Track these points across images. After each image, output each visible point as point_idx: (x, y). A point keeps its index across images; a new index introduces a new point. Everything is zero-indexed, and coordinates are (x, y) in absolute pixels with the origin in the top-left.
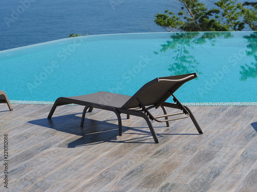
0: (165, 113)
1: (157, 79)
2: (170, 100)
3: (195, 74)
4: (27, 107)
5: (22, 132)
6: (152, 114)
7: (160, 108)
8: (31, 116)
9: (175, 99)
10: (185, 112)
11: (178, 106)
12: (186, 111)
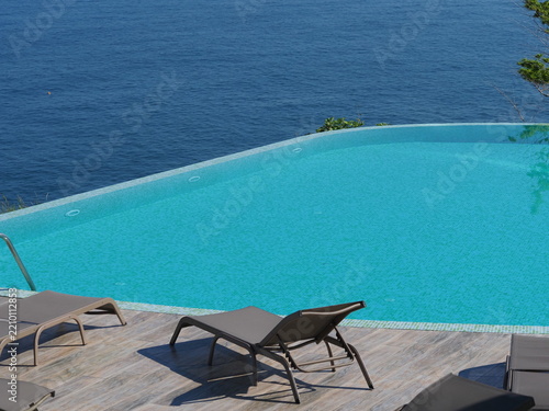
0: (331, 355)
1: (299, 313)
2: (333, 334)
3: (361, 302)
4: (151, 319)
5: (120, 372)
6: (294, 359)
7: (323, 343)
8: (148, 338)
9: (338, 334)
10: (349, 356)
11: (340, 342)
12: (351, 353)
